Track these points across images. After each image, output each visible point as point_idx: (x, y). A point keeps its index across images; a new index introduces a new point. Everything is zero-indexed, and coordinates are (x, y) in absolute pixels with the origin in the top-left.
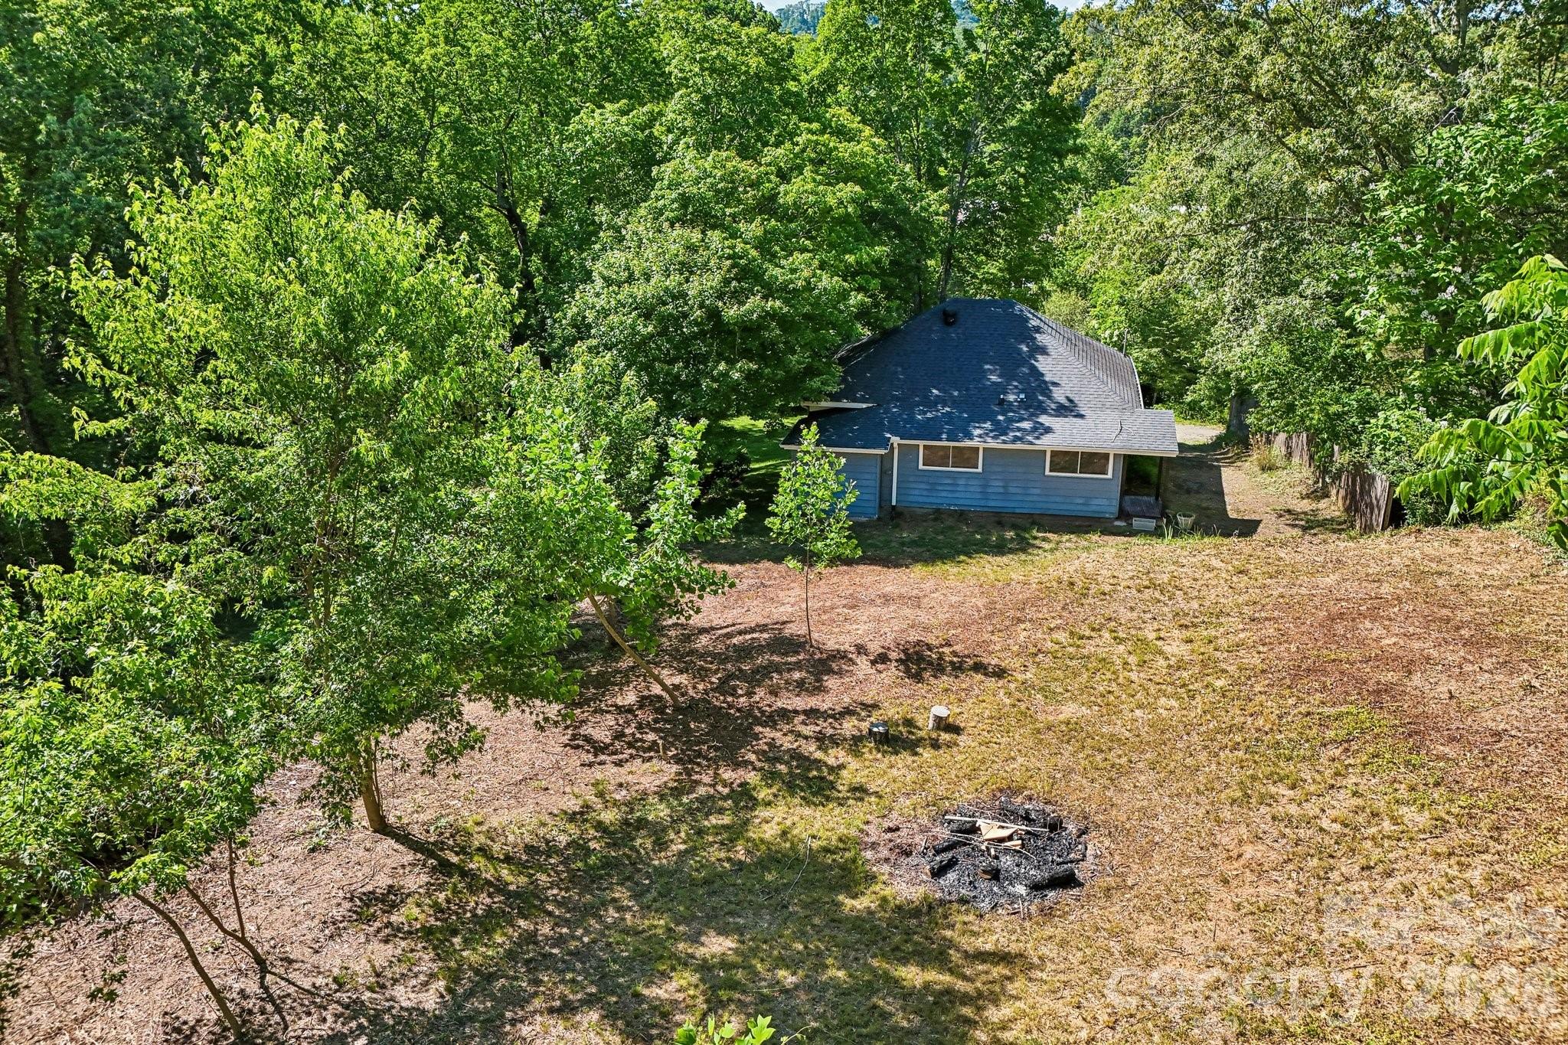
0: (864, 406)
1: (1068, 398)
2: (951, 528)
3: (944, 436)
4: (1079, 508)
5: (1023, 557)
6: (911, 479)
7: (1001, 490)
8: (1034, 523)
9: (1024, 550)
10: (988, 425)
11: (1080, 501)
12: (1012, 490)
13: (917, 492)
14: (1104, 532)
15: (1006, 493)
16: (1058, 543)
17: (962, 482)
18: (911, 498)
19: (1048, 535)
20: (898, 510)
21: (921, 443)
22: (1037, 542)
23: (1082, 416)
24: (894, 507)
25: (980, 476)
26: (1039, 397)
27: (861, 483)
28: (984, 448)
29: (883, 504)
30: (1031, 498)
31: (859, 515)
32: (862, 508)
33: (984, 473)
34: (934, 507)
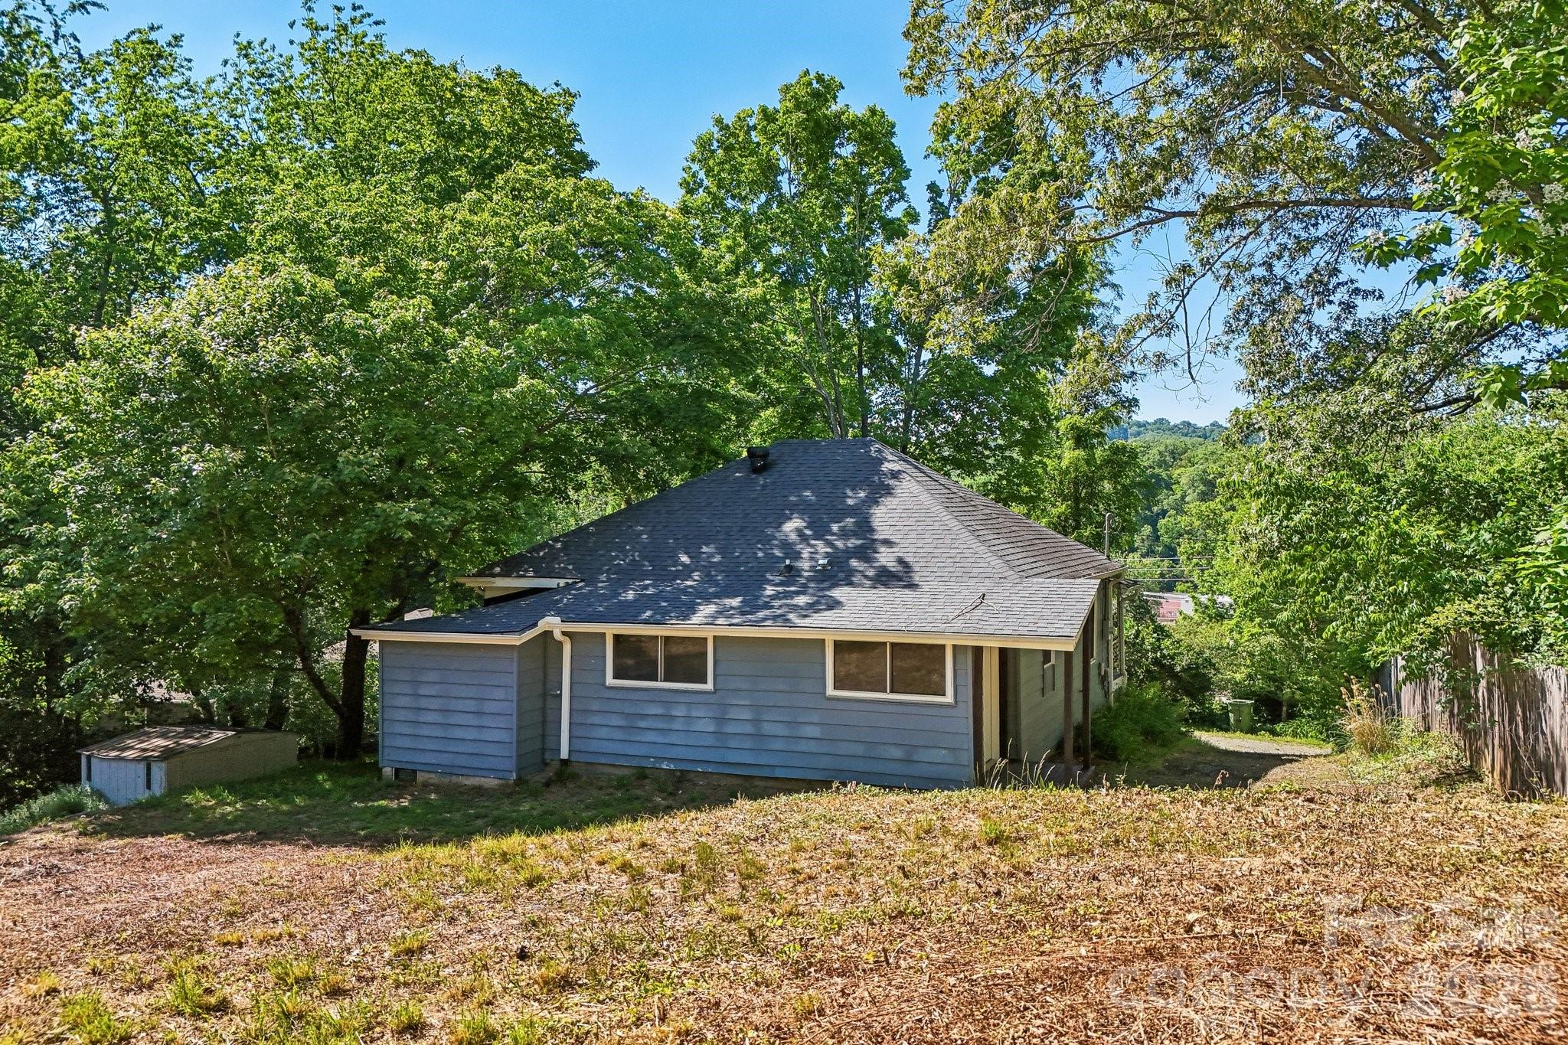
0: (562, 583)
1: (902, 562)
3: (644, 617)
6: (594, 707)
7: (748, 729)
11: (897, 753)
12: (767, 729)
13: (603, 733)
15: (758, 736)
17: (679, 711)
18: (594, 746)
20: (572, 769)
21: (610, 630)
23: (913, 586)
24: (564, 763)
25: (712, 699)
26: (854, 563)
27: (489, 707)
28: (715, 637)
29: (548, 756)
30: (803, 746)
31: (485, 773)
32: (491, 759)
33: (719, 693)
34: (634, 763)
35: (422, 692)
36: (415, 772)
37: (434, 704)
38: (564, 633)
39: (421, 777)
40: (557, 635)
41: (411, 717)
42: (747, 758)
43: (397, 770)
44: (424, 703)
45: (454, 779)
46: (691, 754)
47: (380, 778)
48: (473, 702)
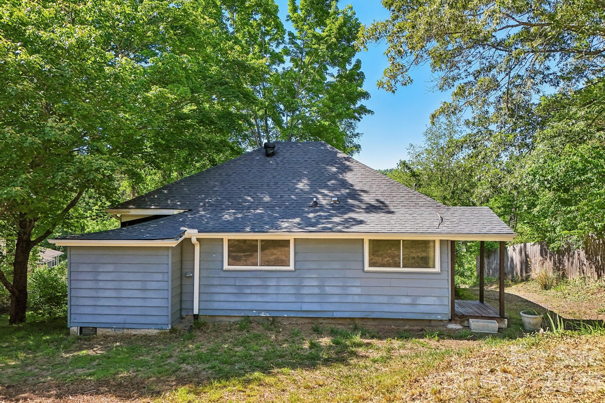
0: (176, 212)
1: (378, 200)
2: (257, 337)
3: (248, 229)
4: (404, 309)
5: (344, 370)
6: (216, 282)
7: (317, 291)
8: (356, 329)
9: (343, 361)
10: (297, 220)
11: (407, 300)
12: (328, 290)
13: (222, 297)
14: (441, 336)
15: (323, 294)
16: (389, 350)
17: (272, 283)
18: (216, 305)
19: (374, 341)
20: (201, 320)
21: (226, 237)
22: (361, 351)
23: (392, 212)
24: (196, 317)
25: (293, 275)
26: (350, 201)
27: (150, 285)
28: (295, 239)
29: (184, 314)
30: (350, 299)
31: (148, 326)
32: (151, 318)
33: (298, 271)
34: (242, 314)
35: (100, 278)
36: (96, 328)
37: (110, 285)
38: (198, 239)
39: (100, 332)
40: (194, 240)
41: (93, 293)
42: (317, 307)
43: (81, 328)
44: (101, 285)
45: (125, 331)
46: (281, 307)
47: (68, 334)
48: (140, 283)
